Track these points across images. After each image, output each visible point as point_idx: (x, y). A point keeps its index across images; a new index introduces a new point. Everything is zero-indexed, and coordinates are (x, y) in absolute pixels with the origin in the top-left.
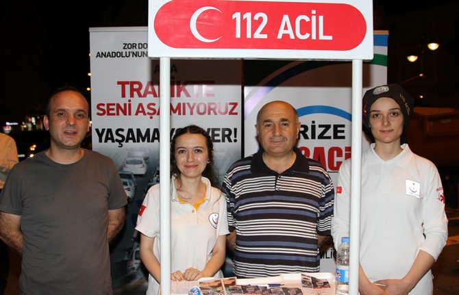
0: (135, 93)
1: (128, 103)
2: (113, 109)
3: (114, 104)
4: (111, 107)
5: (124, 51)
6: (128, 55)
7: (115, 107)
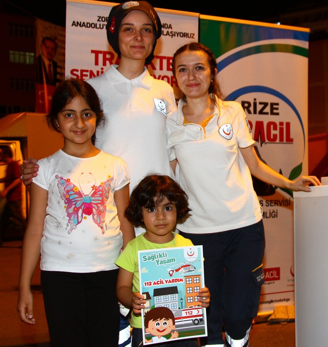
0: (108, 62)
1: (100, 70)
2: (87, 76)
3: (87, 71)
4: (84, 73)
5: (98, 23)
6: (102, 27)
7: (88, 73)
